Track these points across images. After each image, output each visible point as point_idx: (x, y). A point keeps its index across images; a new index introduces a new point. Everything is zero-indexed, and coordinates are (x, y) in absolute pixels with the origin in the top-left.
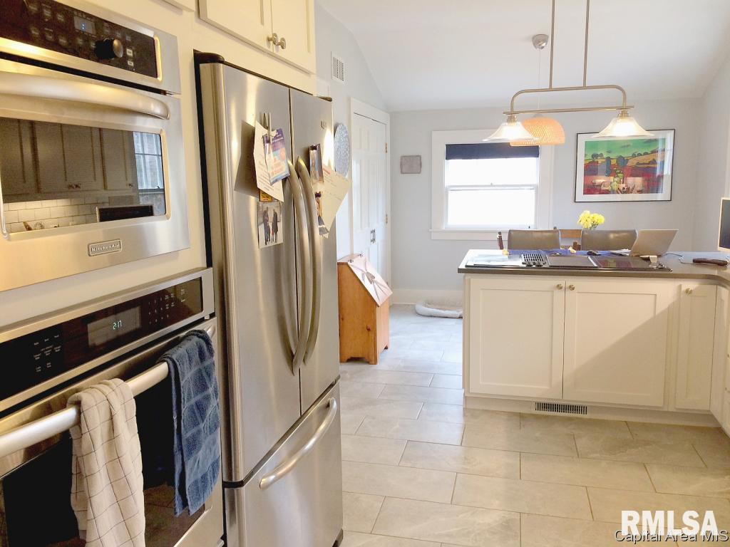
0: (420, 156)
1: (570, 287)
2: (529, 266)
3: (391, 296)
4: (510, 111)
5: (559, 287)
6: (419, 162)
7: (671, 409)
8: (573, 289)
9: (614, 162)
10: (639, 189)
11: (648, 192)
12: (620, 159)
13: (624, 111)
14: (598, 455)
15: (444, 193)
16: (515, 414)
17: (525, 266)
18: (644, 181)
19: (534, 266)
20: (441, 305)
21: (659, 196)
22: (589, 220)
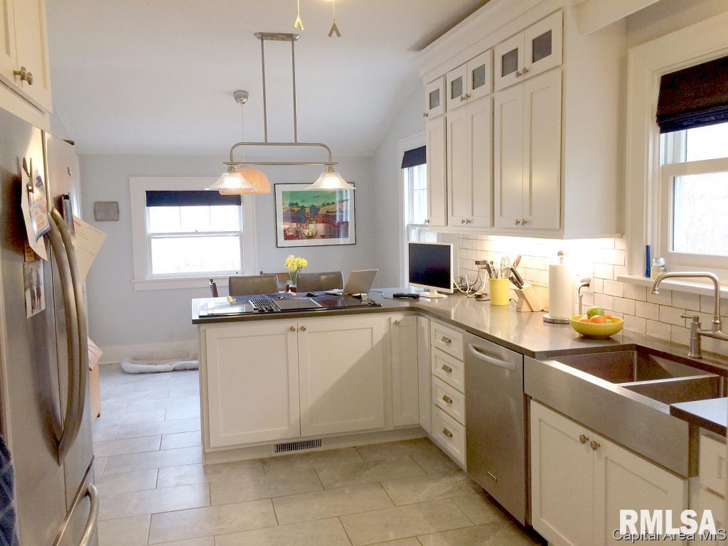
0: (116, 203)
1: (302, 328)
2: (262, 312)
3: (102, 355)
4: (229, 161)
5: (292, 329)
6: (116, 210)
7: (391, 428)
8: (305, 329)
9: (307, 210)
10: (322, 234)
11: (331, 236)
12: (313, 207)
13: (330, 167)
14: (340, 484)
15: (146, 241)
16: (256, 460)
17: (257, 311)
18: (326, 228)
19: (267, 311)
20: (150, 359)
21: (341, 241)
22: (295, 263)
